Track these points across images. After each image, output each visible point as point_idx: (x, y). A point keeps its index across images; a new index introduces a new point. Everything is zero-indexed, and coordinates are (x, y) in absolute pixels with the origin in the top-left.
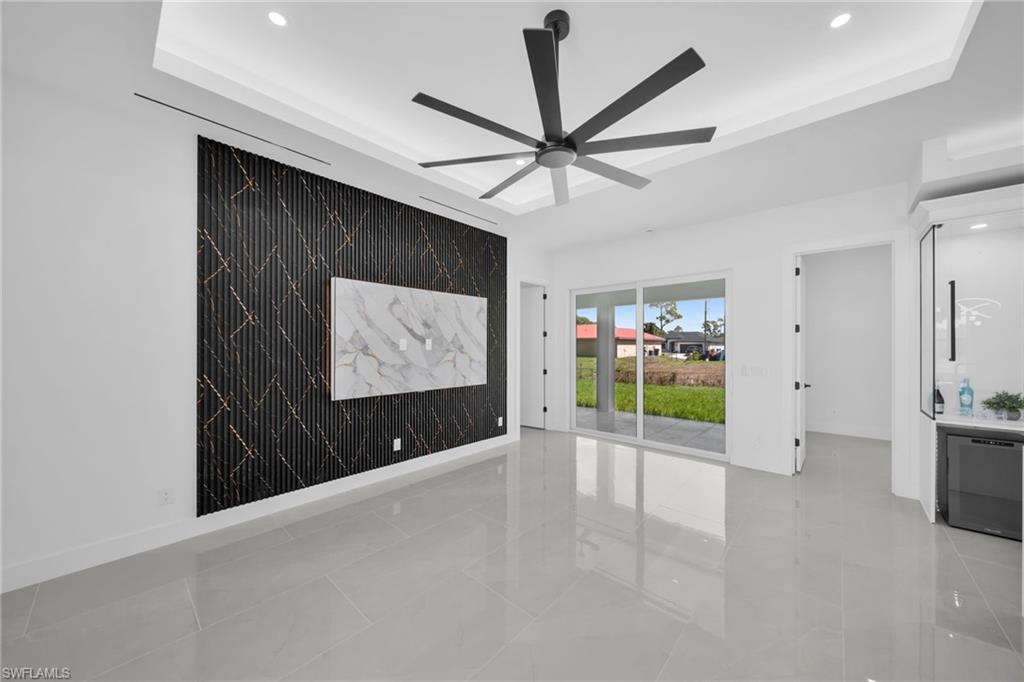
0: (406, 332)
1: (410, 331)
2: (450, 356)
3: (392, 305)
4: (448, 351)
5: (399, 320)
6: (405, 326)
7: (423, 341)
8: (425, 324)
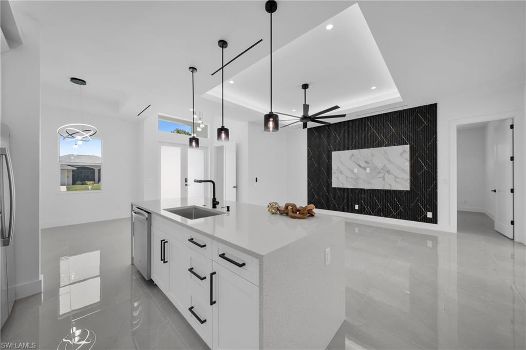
0: (357, 166)
1: (359, 166)
2: (381, 175)
3: (351, 157)
4: (380, 173)
5: (354, 162)
6: (356, 163)
7: (365, 169)
8: (366, 162)
